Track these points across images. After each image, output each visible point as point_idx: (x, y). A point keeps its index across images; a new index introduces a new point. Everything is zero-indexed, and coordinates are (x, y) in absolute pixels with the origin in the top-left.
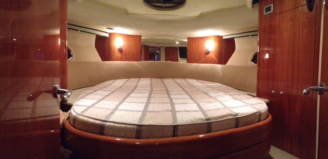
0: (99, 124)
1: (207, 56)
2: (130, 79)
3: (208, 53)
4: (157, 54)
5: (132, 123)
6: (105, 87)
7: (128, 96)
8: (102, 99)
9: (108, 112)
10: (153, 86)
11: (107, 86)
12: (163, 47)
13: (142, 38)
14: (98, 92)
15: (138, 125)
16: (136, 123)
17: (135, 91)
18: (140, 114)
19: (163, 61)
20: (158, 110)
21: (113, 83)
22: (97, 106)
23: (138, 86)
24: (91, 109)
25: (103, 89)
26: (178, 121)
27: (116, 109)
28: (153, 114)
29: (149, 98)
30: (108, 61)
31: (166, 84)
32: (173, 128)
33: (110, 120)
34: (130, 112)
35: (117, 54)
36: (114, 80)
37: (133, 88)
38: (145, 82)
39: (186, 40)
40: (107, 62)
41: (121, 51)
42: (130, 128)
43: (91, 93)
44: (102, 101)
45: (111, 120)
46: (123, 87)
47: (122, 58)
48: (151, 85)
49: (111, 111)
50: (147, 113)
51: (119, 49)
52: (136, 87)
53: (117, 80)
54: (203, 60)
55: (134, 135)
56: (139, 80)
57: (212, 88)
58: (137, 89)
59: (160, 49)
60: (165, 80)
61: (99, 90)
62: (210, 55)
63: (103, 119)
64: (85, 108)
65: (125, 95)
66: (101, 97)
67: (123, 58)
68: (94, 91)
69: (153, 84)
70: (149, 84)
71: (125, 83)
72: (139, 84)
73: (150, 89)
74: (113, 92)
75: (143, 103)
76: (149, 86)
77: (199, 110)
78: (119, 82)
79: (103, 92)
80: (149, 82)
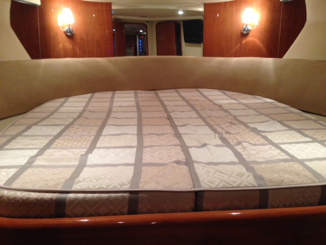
0: (51, 199)
1: (244, 42)
2: (97, 95)
3: (244, 34)
4: (140, 35)
5: (119, 188)
6: (48, 117)
7: (99, 134)
8: (48, 146)
9: (68, 173)
10: (142, 109)
11: (52, 113)
12: (151, 22)
13: (114, 7)
14: (34, 130)
15: (130, 192)
16: (126, 188)
17: (110, 121)
18: (130, 171)
19: (153, 55)
20: (161, 161)
21: (61, 106)
22: (39, 162)
23: (114, 109)
24: (29, 171)
25: (45, 122)
26: (202, 184)
27: (82, 165)
28: (155, 170)
29: (140, 135)
30: (43, 57)
31: (166, 103)
32: (193, 195)
33: (73, 189)
34: (112, 168)
35: (63, 43)
36: (62, 100)
37: (104, 116)
38: (125, 99)
39: (201, 9)
40: (44, 61)
41: (70, 35)
42: (116, 199)
43: (19, 134)
44: (48, 151)
45: (76, 187)
46: (85, 114)
47: (74, 50)
48: (138, 106)
49: (72, 170)
50: (144, 168)
51: (65, 33)
52: (110, 111)
53: (71, 99)
54: (234, 50)
55: (126, 210)
56: (113, 97)
57: (255, 109)
58: (113, 115)
59: (146, 26)
60: (163, 94)
61: (36, 124)
62: (250, 38)
63: (59, 188)
64: (13, 171)
65: (94, 132)
66: (44, 142)
67: (78, 51)
68: (24, 127)
69: (141, 104)
70: (134, 104)
71: (87, 105)
72: (115, 104)
73: (136, 115)
74: (67, 127)
75: (131, 147)
76: (135, 109)
77: (236, 160)
78: (75, 104)
79: (44, 128)
80: (133, 99)
